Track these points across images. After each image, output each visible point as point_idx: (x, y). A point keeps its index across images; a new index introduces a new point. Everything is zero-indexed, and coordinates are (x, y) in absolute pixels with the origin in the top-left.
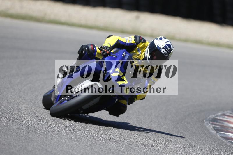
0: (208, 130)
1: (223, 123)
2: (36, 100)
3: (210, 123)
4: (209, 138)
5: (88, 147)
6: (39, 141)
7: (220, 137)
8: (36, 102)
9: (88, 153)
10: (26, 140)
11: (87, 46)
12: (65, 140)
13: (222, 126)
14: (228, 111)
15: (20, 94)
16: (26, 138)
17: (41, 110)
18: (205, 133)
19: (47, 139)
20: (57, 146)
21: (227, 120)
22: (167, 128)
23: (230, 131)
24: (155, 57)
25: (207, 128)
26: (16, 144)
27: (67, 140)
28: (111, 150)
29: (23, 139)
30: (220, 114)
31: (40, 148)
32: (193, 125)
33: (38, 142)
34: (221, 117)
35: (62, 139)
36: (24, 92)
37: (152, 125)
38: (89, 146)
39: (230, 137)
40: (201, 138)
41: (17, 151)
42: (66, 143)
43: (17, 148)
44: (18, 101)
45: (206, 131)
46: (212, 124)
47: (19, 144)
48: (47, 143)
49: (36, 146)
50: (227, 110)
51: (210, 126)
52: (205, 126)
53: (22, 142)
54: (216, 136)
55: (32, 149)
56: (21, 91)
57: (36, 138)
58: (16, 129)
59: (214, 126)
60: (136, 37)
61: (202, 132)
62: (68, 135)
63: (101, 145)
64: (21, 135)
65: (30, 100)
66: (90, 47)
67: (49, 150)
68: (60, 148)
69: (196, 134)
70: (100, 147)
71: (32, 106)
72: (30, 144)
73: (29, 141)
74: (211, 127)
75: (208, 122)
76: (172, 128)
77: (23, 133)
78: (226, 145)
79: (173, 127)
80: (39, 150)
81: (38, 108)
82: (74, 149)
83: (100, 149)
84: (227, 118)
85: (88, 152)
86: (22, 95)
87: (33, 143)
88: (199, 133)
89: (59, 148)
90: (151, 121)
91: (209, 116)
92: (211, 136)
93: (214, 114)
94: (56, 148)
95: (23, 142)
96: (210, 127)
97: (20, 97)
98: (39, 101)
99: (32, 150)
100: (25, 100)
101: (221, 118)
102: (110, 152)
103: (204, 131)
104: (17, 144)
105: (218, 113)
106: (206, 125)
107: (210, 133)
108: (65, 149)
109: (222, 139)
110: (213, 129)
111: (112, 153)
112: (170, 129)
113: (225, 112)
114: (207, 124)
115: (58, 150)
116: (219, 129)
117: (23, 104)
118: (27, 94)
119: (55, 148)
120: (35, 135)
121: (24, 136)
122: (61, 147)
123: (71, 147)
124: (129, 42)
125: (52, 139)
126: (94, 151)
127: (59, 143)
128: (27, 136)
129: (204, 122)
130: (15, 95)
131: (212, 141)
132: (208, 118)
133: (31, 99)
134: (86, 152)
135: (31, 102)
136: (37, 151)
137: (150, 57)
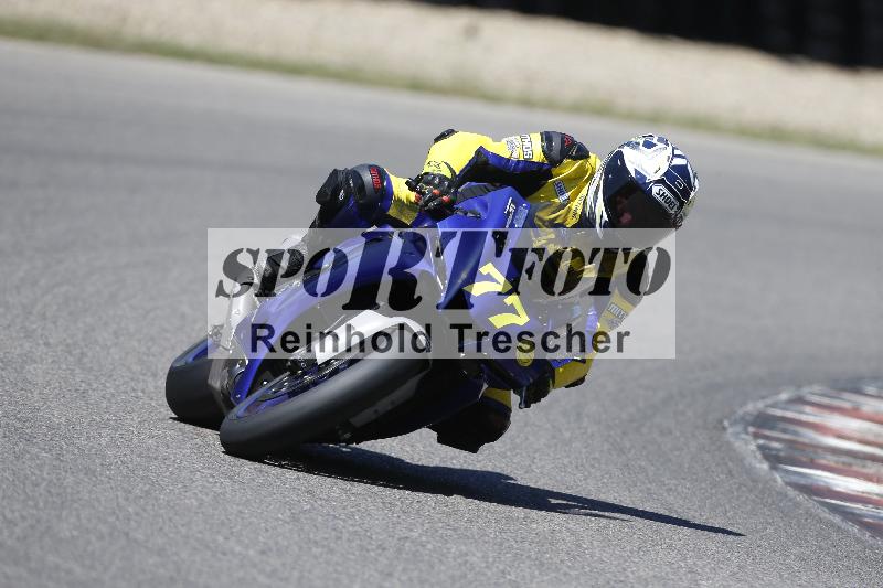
0: (740, 460)
1: (795, 433)
2: (86, 346)
3: (747, 433)
4: (744, 489)
5: (286, 522)
6: (99, 501)
7: (788, 484)
8: (90, 354)
9: (287, 548)
10: (50, 499)
11: (355, 174)
12: (197, 499)
13: (792, 444)
14: (817, 388)
15: (27, 324)
16: (49, 492)
17: (108, 385)
18: (730, 472)
19: (130, 492)
20: (170, 520)
21: (811, 419)
22: (584, 450)
23: (823, 462)
24: (627, 217)
25: (735, 451)
26: (13, 511)
27: (204, 497)
28: (374, 537)
29: (40, 495)
30: (784, 396)
31: (104, 529)
32: (682, 440)
33: (96, 504)
34: (787, 410)
35: (187, 494)
36: (44, 317)
37: (527, 439)
38: (288, 520)
39: (822, 484)
40: (714, 491)
41: (18, 539)
42: (204, 510)
43: (17, 530)
44: (18, 351)
45: (730, 464)
46: (756, 436)
47: (25, 513)
48: (130, 509)
49: (89, 520)
50: (810, 383)
51: (747, 443)
52: (728, 443)
53: (36, 506)
54: (771, 483)
55: (75, 533)
56: (30, 313)
57: (90, 492)
58: (12, 458)
59: (761, 442)
60: (547, 137)
61: (718, 465)
62: (211, 480)
63: (334, 516)
64: (34, 478)
65: (68, 345)
66: (367, 177)
67: (140, 537)
68: (180, 527)
69: (695, 474)
70: (331, 524)
71: (73, 370)
72: (64, 513)
73: (63, 503)
74: (753, 447)
75: (739, 428)
76: (602, 451)
77: (41, 471)
78: (808, 513)
79: (606, 446)
80: (101, 538)
81: (97, 378)
82: (232, 533)
83: (334, 533)
84: (809, 415)
85: (286, 543)
86: (35, 326)
87: (76, 509)
88: (706, 470)
89: (176, 527)
90: (526, 425)
91: (744, 403)
92: (754, 481)
93: (763, 398)
94: (166, 529)
95: (41, 505)
96: (748, 447)
97: (29, 335)
98: (98, 348)
99: (73, 537)
100: (47, 344)
101: (789, 414)
102: (370, 543)
103: (726, 464)
104: (17, 514)
105: (778, 393)
106: (732, 440)
107: (749, 471)
108: (200, 532)
109: (791, 492)
110: (759, 455)
111: (378, 548)
112: (597, 455)
113: (805, 392)
114: (736, 435)
115: (172, 535)
116: (782, 454)
117: (38, 360)
118: (55, 323)
119: (161, 529)
120: (86, 479)
121: (44, 484)
122: (183, 526)
123: (223, 524)
124: (522, 159)
125: (147, 493)
126: (309, 540)
127: (177, 508)
128: (55, 481)
129: (724, 429)
130: (9, 326)
131: (753, 501)
132: (740, 412)
133: (69, 341)
134: (277, 543)
135: (70, 353)
136: (93, 539)
137: (605, 217)
